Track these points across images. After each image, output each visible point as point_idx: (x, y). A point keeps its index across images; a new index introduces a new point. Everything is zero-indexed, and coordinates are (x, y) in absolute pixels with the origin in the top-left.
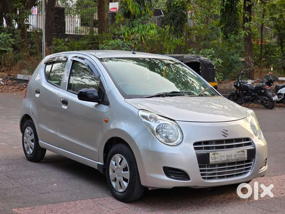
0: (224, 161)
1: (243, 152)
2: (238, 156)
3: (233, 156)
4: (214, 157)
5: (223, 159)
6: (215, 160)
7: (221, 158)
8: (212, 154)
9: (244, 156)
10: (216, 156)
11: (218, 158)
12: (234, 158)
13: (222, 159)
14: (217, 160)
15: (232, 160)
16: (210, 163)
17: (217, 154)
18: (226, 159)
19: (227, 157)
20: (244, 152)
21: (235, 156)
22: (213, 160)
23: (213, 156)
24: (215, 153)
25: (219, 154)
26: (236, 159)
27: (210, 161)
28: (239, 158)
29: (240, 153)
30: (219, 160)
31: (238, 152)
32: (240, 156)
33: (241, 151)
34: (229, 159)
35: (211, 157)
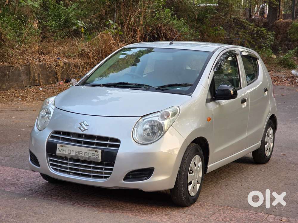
0: (72, 156)
1: (96, 151)
2: (90, 155)
3: (83, 153)
4: (62, 149)
5: (72, 154)
6: (62, 153)
7: (69, 152)
9: (97, 157)
10: (64, 148)
11: (66, 151)
12: (84, 156)
13: (70, 153)
14: (64, 153)
15: (83, 157)
16: (57, 155)
17: (66, 147)
18: (75, 155)
19: (76, 153)
20: (98, 152)
21: (86, 153)
22: (60, 152)
23: (60, 148)
24: (63, 145)
25: (68, 147)
26: (87, 157)
27: (57, 152)
28: (91, 157)
29: (92, 152)
30: (67, 153)
31: (89, 150)
32: (92, 155)
33: (93, 151)
34: (79, 155)
35: (58, 149)
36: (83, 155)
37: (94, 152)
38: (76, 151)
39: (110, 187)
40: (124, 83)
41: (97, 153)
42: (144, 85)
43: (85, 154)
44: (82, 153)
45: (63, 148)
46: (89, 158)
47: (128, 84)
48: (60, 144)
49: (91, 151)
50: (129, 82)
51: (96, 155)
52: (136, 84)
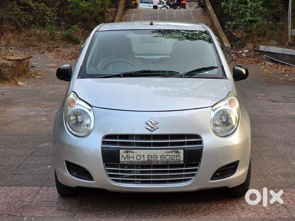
0: (143, 162)
1: (176, 152)
2: (168, 157)
3: (159, 157)
4: (127, 156)
5: (142, 159)
6: (129, 160)
7: (139, 157)
8: (124, 152)
9: (178, 158)
10: (131, 155)
11: (133, 157)
13: (140, 159)
14: (131, 159)
15: (158, 162)
16: (121, 163)
17: (133, 152)
18: (147, 160)
19: (148, 157)
20: (179, 153)
22: (125, 159)
23: (125, 155)
24: (129, 150)
25: (136, 153)
26: (164, 161)
27: (121, 160)
28: (170, 160)
29: (170, 154)
30: (135, 159)
31: (167, 152)
32: (171, 157)
33: (173, 152)
34: (152, 160)
35: (122, 156)
36: (159, 159)
37: (174, 154)
38: (148, 156)
39: (194, 190)
40: (145, 71)
41: (177, 154)
42: (169, 72)
43: (161, 157)
44: (157, 157)
45: (129, 154)
46: (167, 161)
47: (150, 71)
48: (124, 150)
49: (170, 152)
50: (152, 70)
51: (176, 157)
52: (159, 72)
